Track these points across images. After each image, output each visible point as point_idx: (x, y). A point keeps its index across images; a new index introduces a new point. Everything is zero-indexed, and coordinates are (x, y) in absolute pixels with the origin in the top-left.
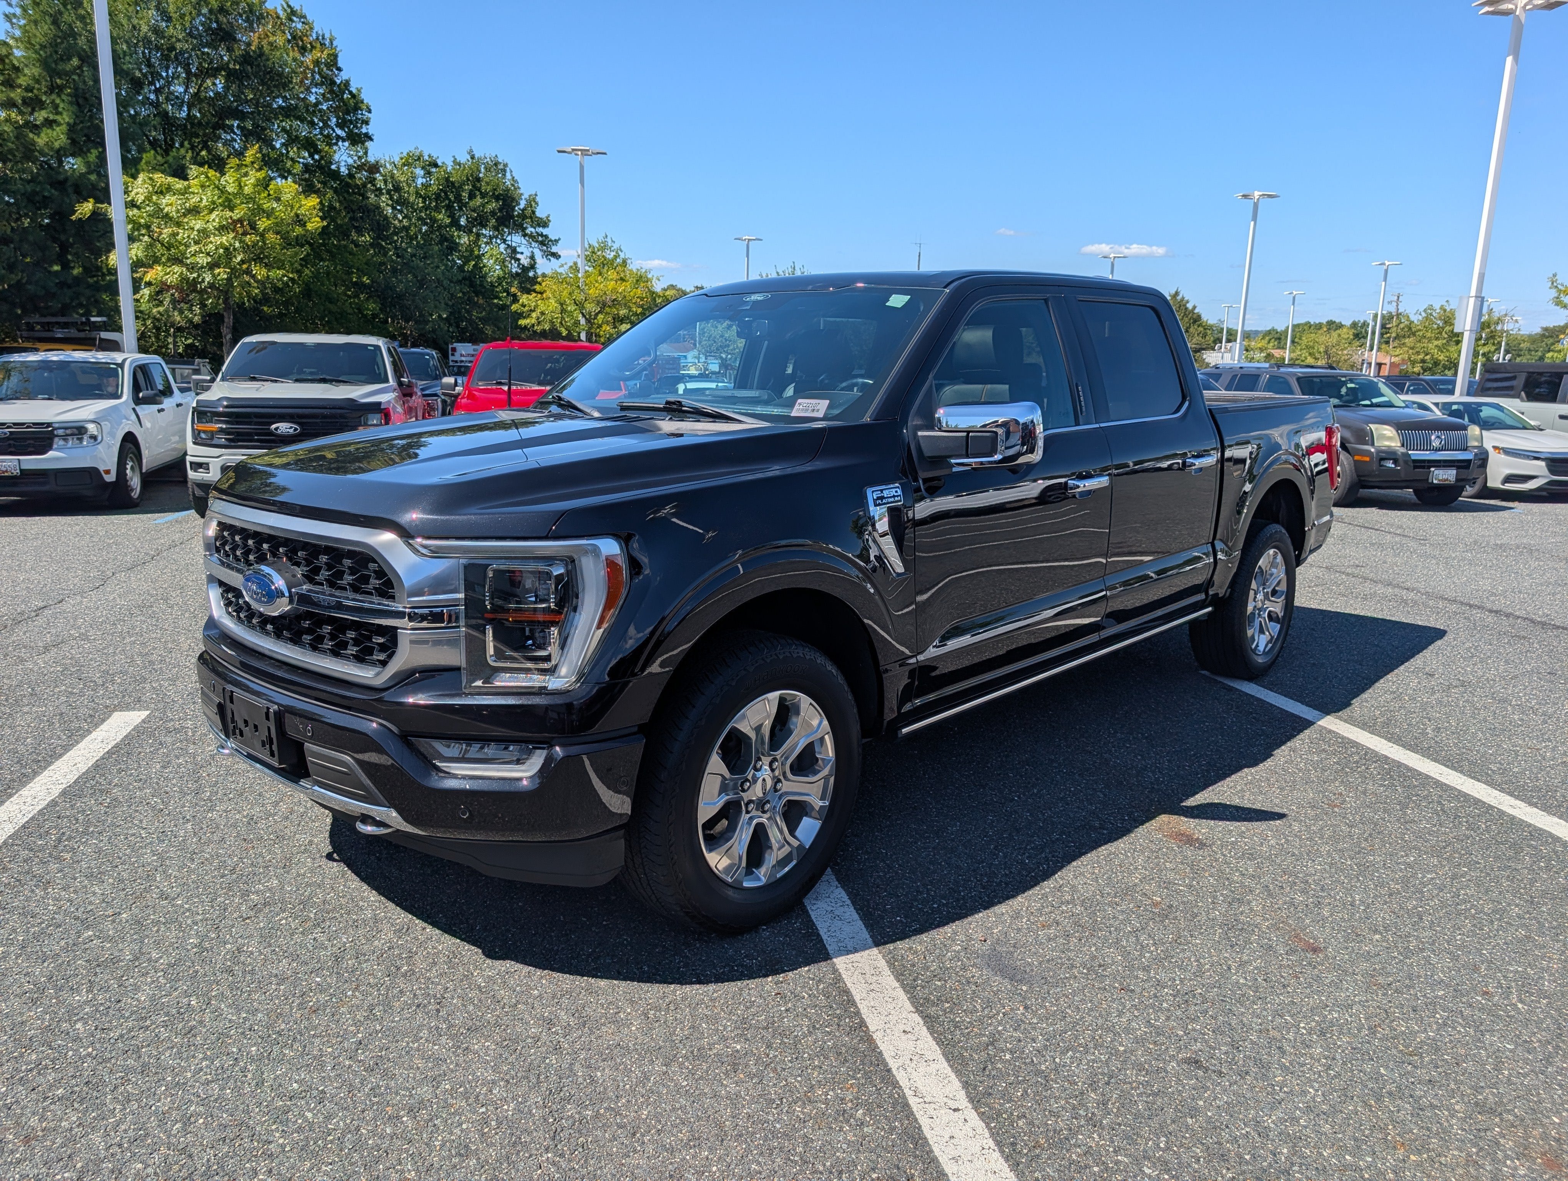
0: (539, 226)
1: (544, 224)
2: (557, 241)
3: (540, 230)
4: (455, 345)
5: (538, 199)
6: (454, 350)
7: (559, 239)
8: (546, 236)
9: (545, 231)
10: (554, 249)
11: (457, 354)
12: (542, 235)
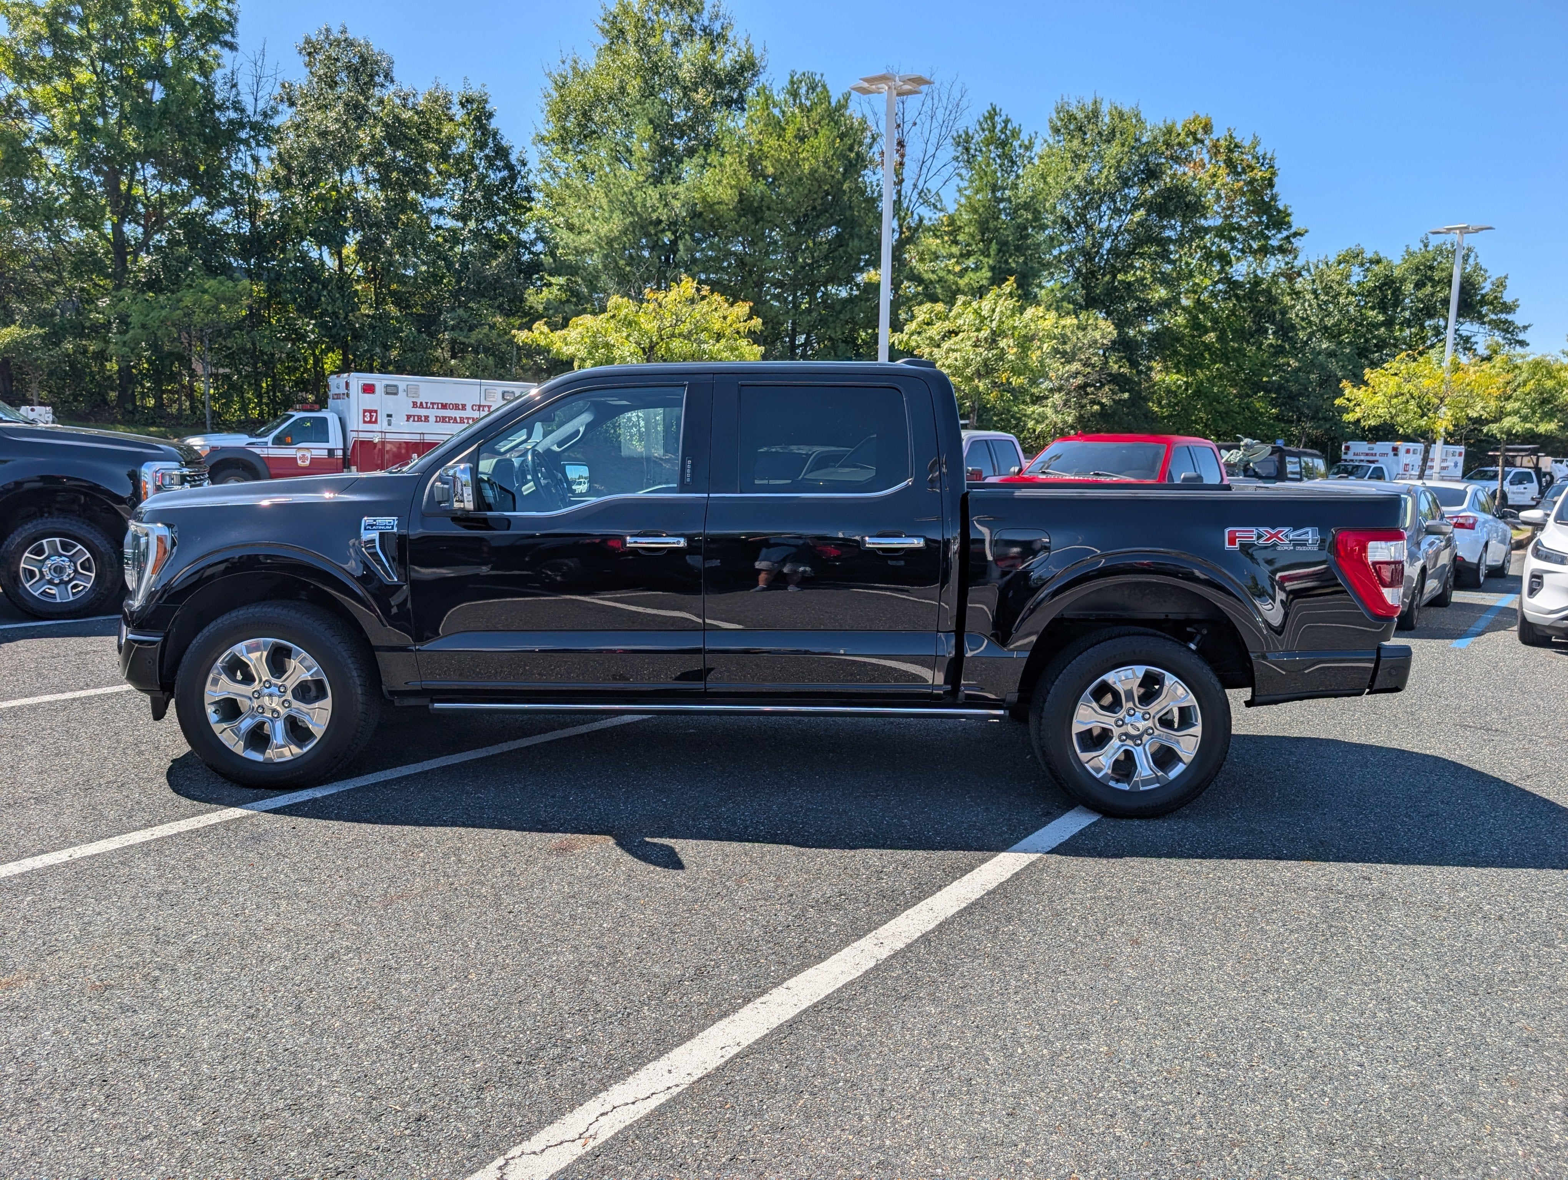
0: (1501, 312)
1: (1508, 308)
2: (1525, 328)
3: (1503, 316)
4: (1350, 443)
5: (1508, 282)
6: (1347, 448)
7: (1529, 326)
8: (1511, 323)
9: (1510, 317)
10: (1521, 336)
11: (1351, 453)
12: (1506, 322)
